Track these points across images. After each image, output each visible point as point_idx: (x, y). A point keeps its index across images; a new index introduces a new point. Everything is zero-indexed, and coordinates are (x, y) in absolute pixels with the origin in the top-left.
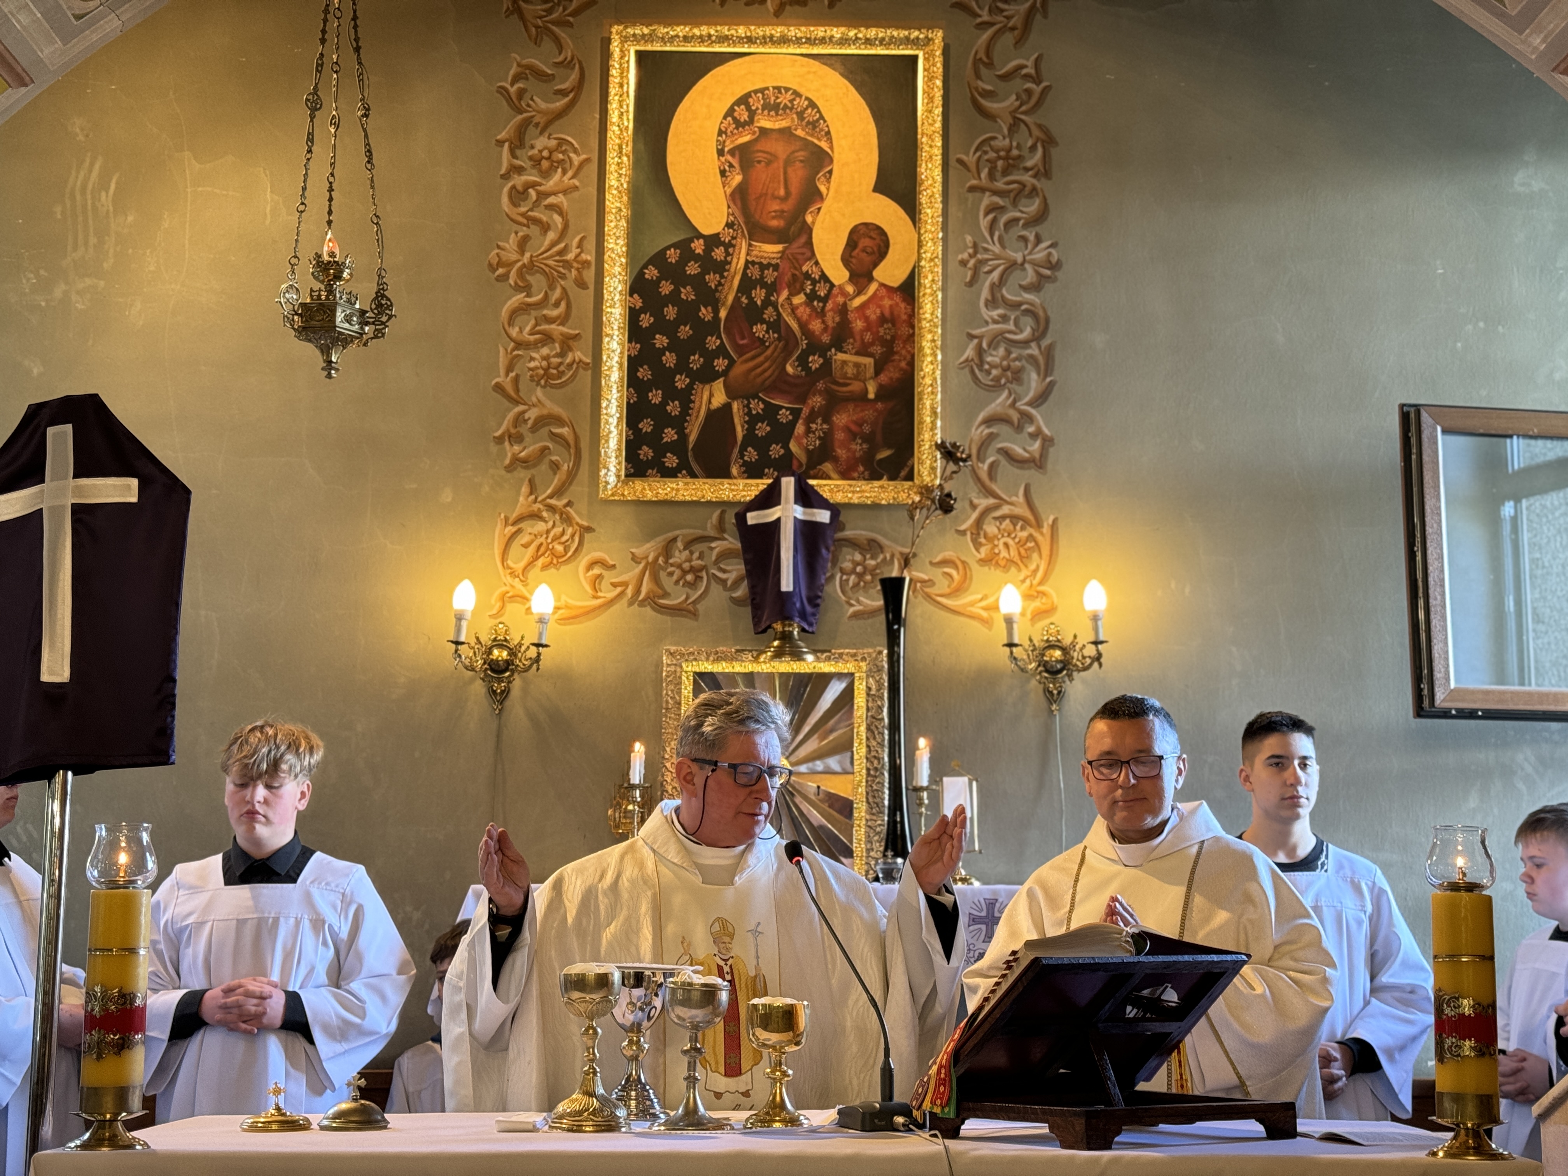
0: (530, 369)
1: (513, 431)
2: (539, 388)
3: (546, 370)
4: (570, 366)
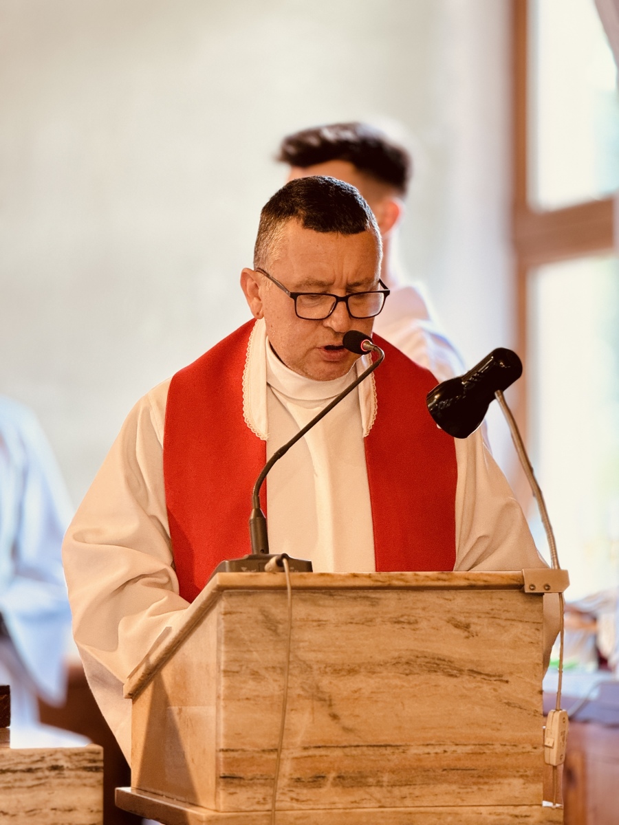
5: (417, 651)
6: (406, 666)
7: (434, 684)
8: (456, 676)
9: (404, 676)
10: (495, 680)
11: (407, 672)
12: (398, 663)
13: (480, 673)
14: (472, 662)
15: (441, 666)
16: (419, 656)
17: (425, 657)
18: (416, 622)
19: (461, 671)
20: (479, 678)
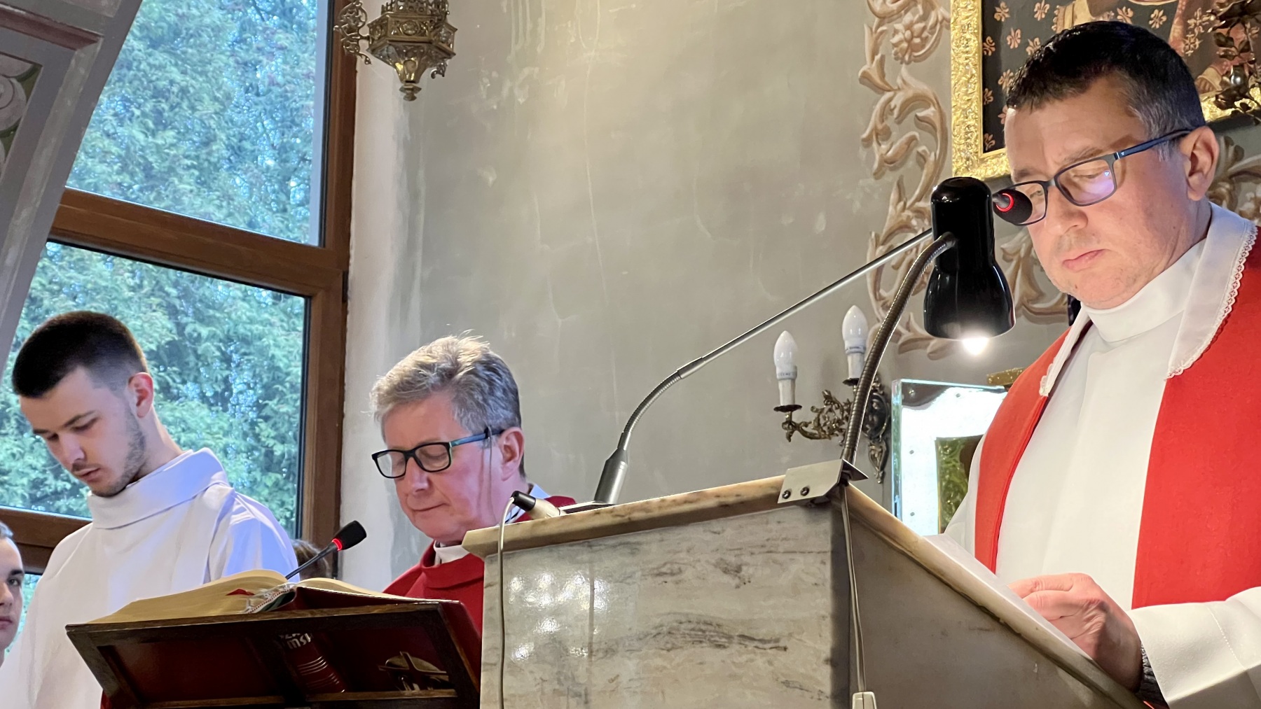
0: (895, 45)
1: (880, 127)
2: (904, 65)
3: (909, 41)
4: (934, 27)
5: (680, 614)
6: (667, 638)
7: (699, 661)
8: (724, 647)
9: (665, 652)
10: (771, 648)
11: (669, 646)
12: (659, 634)
13: (752, 639)
14: (743, 623)
15: (707, 633)
16: (683, 620)
17: (690, 622)
18: (680, 571)
19: (730, 637)
20: (751, 645)
